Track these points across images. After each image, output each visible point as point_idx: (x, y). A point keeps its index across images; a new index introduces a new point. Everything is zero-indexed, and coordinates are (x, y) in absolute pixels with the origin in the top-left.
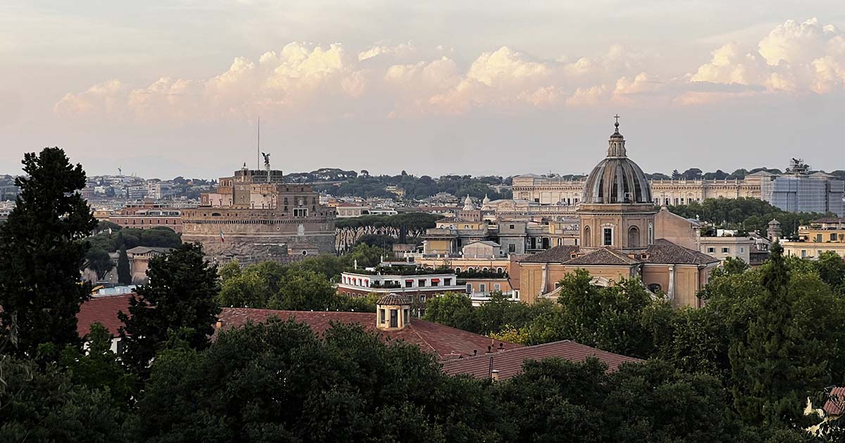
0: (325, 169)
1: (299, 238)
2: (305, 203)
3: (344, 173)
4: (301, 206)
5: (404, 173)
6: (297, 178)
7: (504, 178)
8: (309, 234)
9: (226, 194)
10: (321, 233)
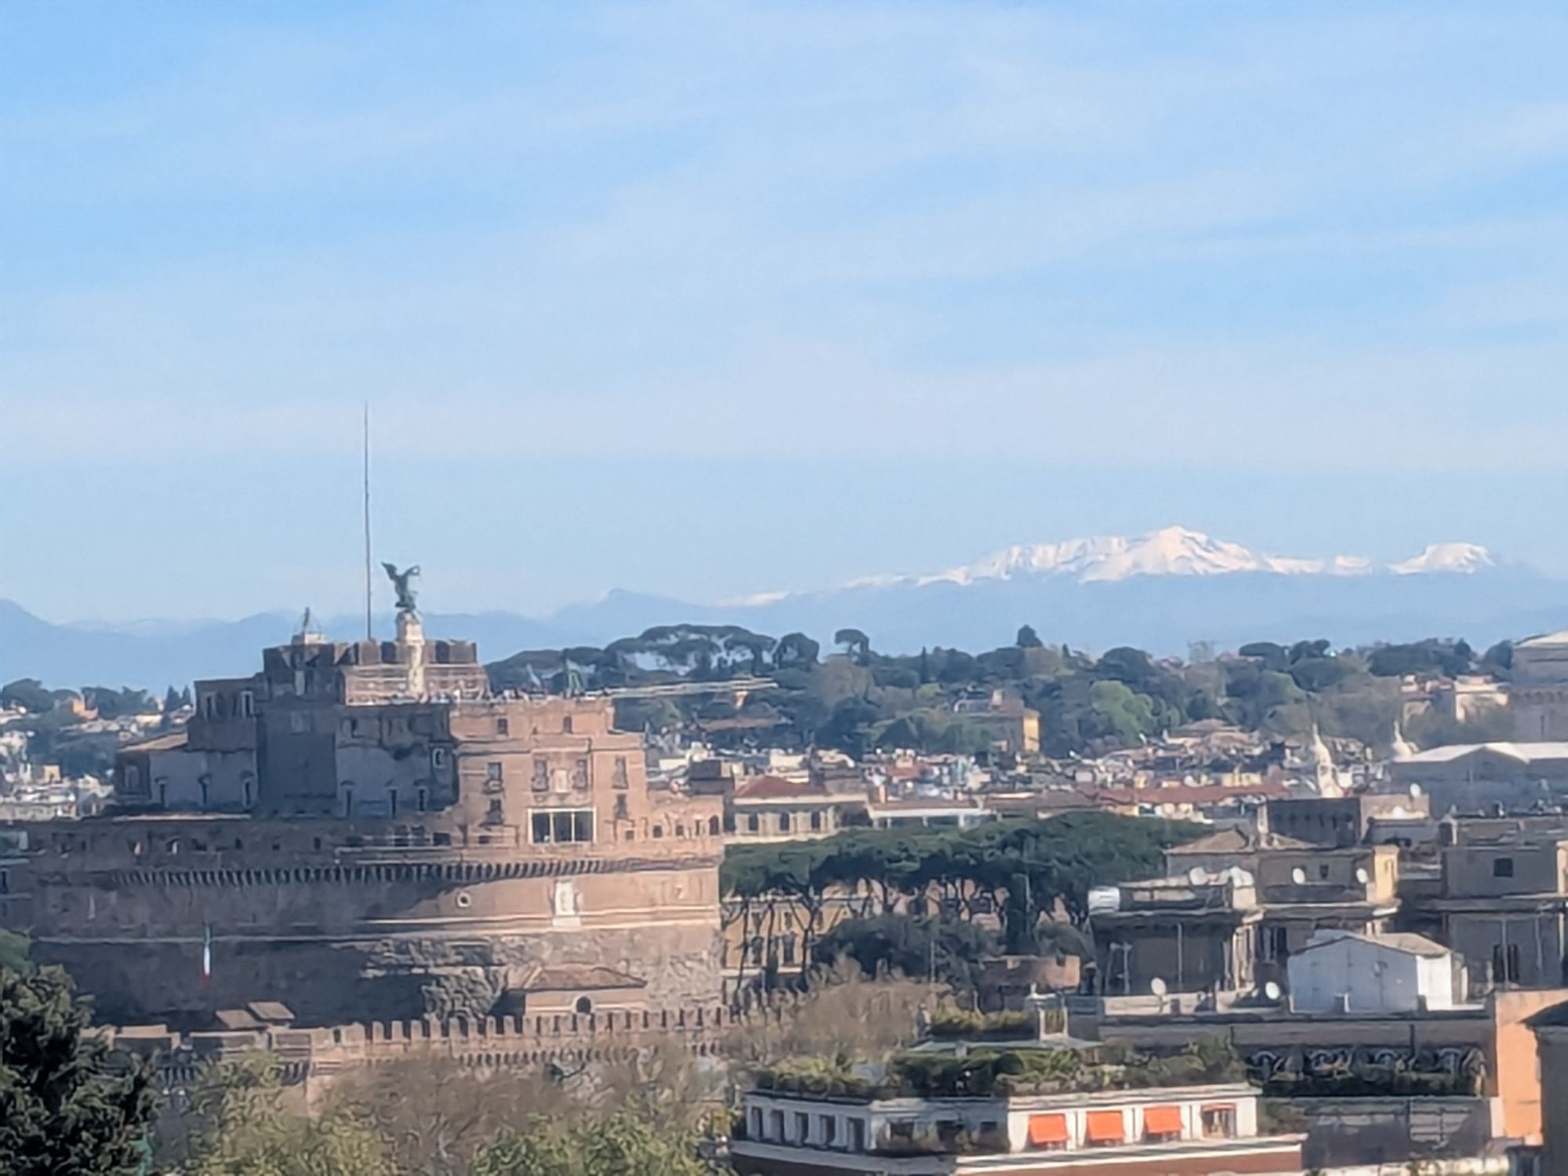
0: (674, 630)
1: (558, 939)
2: (583, 783)
3: (757, 644)
4: (562, 797)
5: (1027, 636)
6: (549, 675)
7: (1480, 649)
8: (601, 919)
9: (224, 753)
10: (655, 916)
